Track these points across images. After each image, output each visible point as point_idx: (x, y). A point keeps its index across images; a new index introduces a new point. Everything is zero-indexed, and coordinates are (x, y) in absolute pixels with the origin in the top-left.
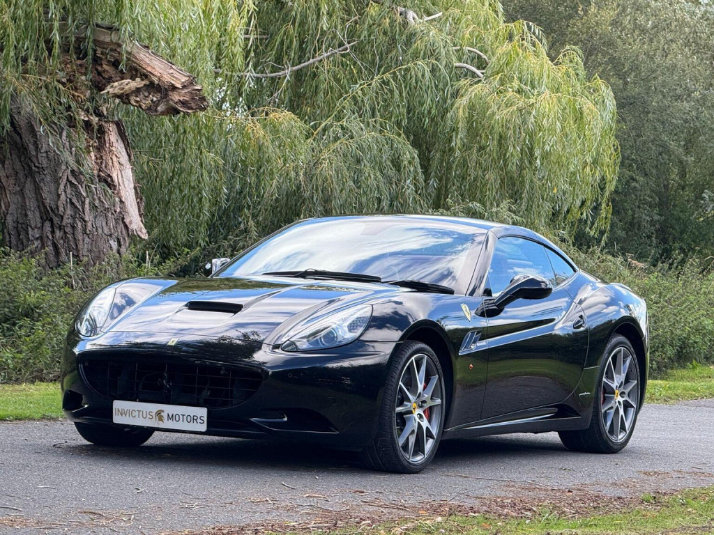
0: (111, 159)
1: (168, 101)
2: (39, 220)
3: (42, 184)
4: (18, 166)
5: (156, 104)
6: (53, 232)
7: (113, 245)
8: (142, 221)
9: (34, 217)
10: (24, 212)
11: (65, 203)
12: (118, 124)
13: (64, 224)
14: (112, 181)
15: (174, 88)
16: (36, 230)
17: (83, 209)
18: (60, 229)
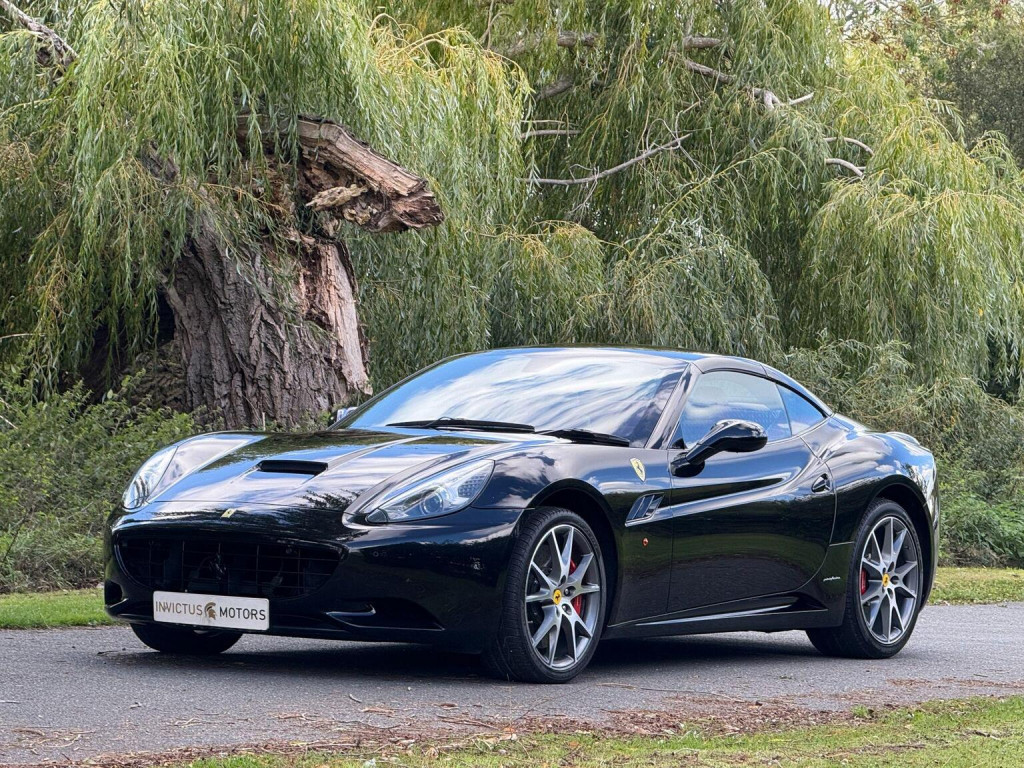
0: (328, 291)
1: (391, 213)
2: (227, 372)
3: (230, 326)
4: (202, 303)
5: (377, 217)
6: (244, 388)
7: (322, 403)
8: (366, 371)
9: (220, 368)
10: (208, 363)
11: (258, 349)
12: (340, 247)
13: (257, 376)
14: (328, 320)
15: (398, 196)
16: (223, 385)
17: (281, 355)
18: (253, 383)
